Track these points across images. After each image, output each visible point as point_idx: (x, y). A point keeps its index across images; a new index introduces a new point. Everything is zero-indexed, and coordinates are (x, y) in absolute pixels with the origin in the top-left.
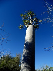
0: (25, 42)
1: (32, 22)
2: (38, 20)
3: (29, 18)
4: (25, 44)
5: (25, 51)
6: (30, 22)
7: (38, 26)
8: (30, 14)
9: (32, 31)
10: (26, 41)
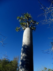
0: (23, 46)
1: (28, 24)
2: (35, 22)
3: (26, 21)
4: (23, 47)
5: (23, 55)
6: (27, 25)
7: (35, 28)
8: (27, 16)
9: (29, 34)
10: (24, 44)
